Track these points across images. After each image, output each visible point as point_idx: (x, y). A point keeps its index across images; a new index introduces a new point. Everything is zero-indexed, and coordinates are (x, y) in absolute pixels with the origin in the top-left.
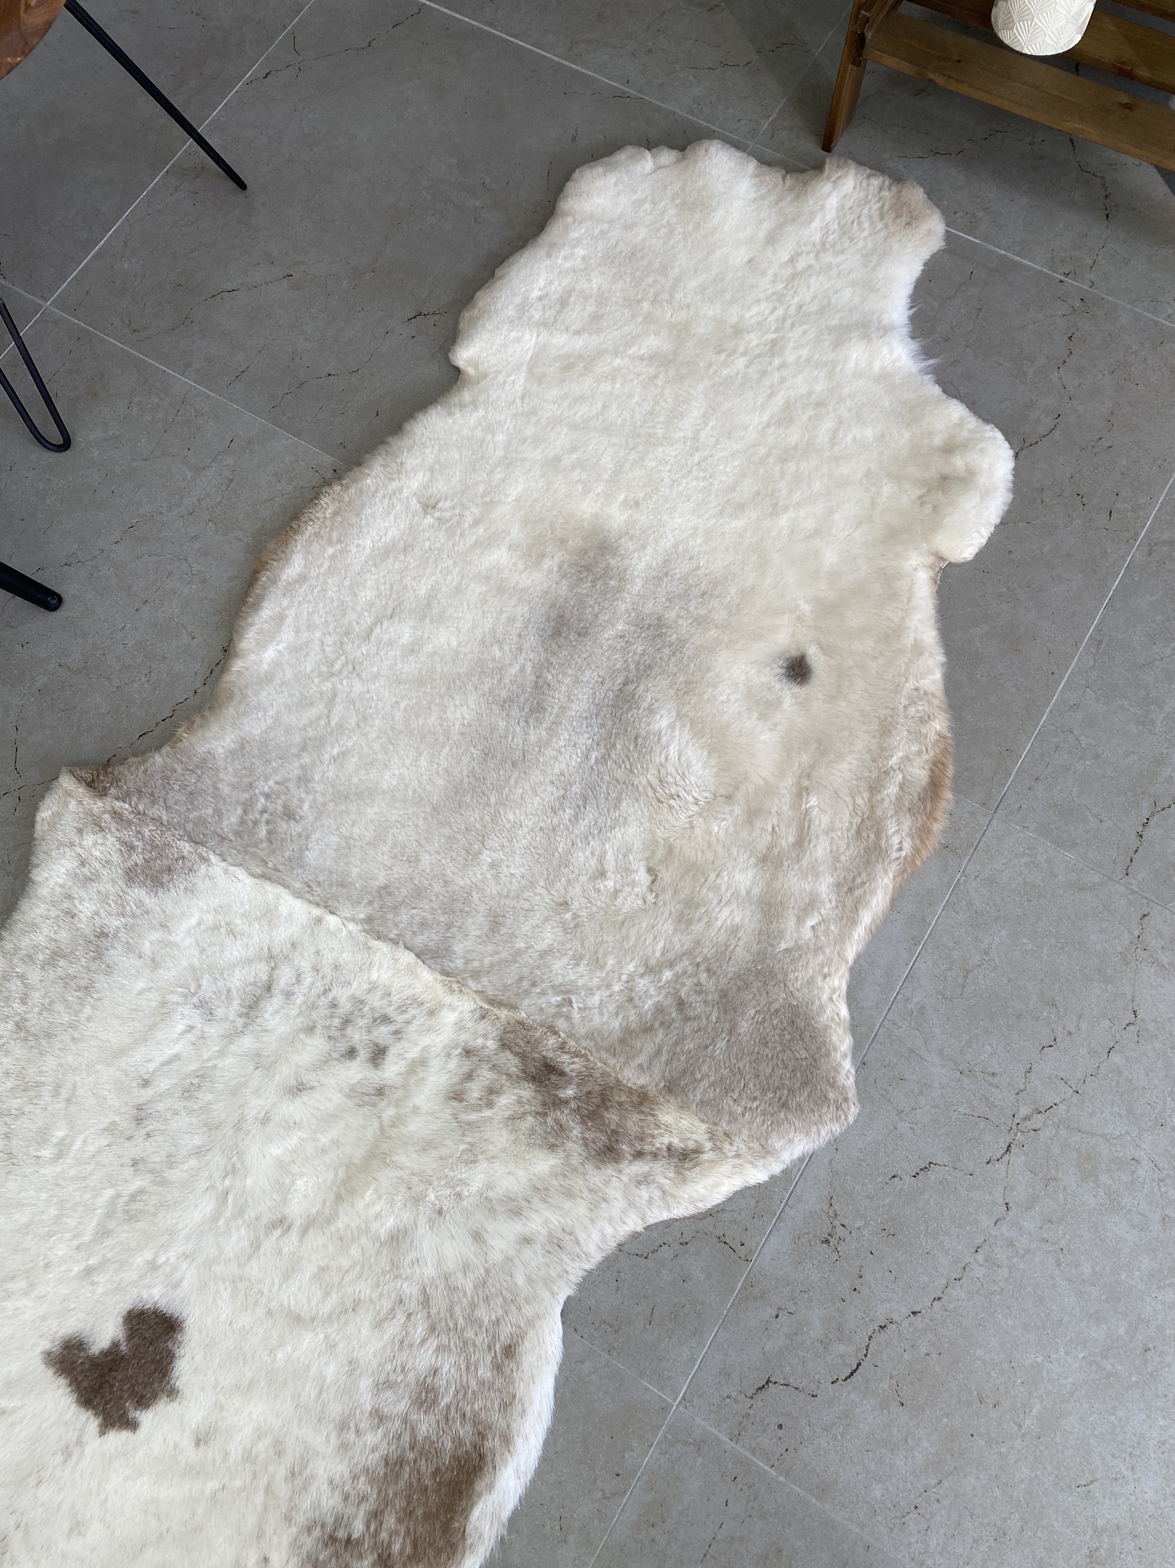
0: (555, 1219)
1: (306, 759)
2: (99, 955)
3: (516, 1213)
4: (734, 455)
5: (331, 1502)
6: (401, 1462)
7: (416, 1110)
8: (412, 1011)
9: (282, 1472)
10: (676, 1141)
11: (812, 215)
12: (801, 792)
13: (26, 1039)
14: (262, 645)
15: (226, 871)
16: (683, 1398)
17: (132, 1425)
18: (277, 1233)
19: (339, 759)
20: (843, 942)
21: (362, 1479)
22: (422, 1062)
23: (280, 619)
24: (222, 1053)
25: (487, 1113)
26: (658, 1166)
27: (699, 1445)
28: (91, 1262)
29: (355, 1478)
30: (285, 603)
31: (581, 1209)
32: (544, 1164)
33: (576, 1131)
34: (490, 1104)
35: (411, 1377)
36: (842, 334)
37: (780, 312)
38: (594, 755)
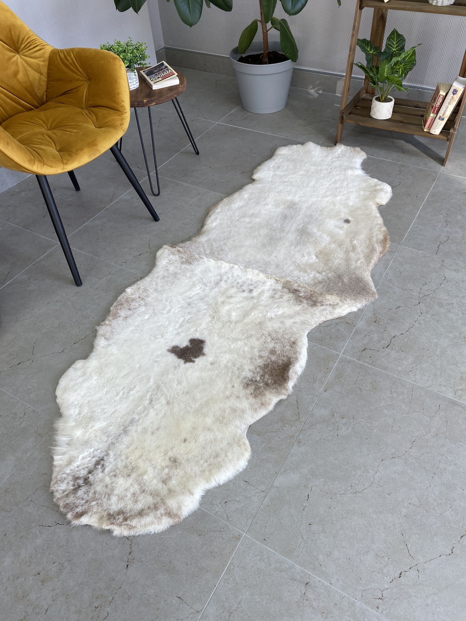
0: (302, 318)
1: (225, 241)
2: (175, 277)
3: (292, 318)
4: (324, 189)
5: (250, 374)
6: (269, 364)
7: (262, 300)
8: (258, 283)
9: (236, 369)
10: (331, 303)
11: (335, 153)
12: (352, 241)
13: (157, 292)
14: (212, 223)
15: (208, 260)
16: (343, 353)
17: (193, 362)
18: (229, 323)
19: (234, 241)
20: (368, 266)
21: (258, 368)
22: (263, 292)
23: (216, 219)
24: (210, 292)
25: (281, 300)
26: (328, 307)
27: (349, 362)
28: (179, 331)
29: (256, 368)
30: (217, 216)
31: (309, 316)
32: (298, 308)
33: (305, 301)
34: (282, 298)
35: (269, 349)
36: (346, 169)
37: (330, 167)
38: (298, 238)
